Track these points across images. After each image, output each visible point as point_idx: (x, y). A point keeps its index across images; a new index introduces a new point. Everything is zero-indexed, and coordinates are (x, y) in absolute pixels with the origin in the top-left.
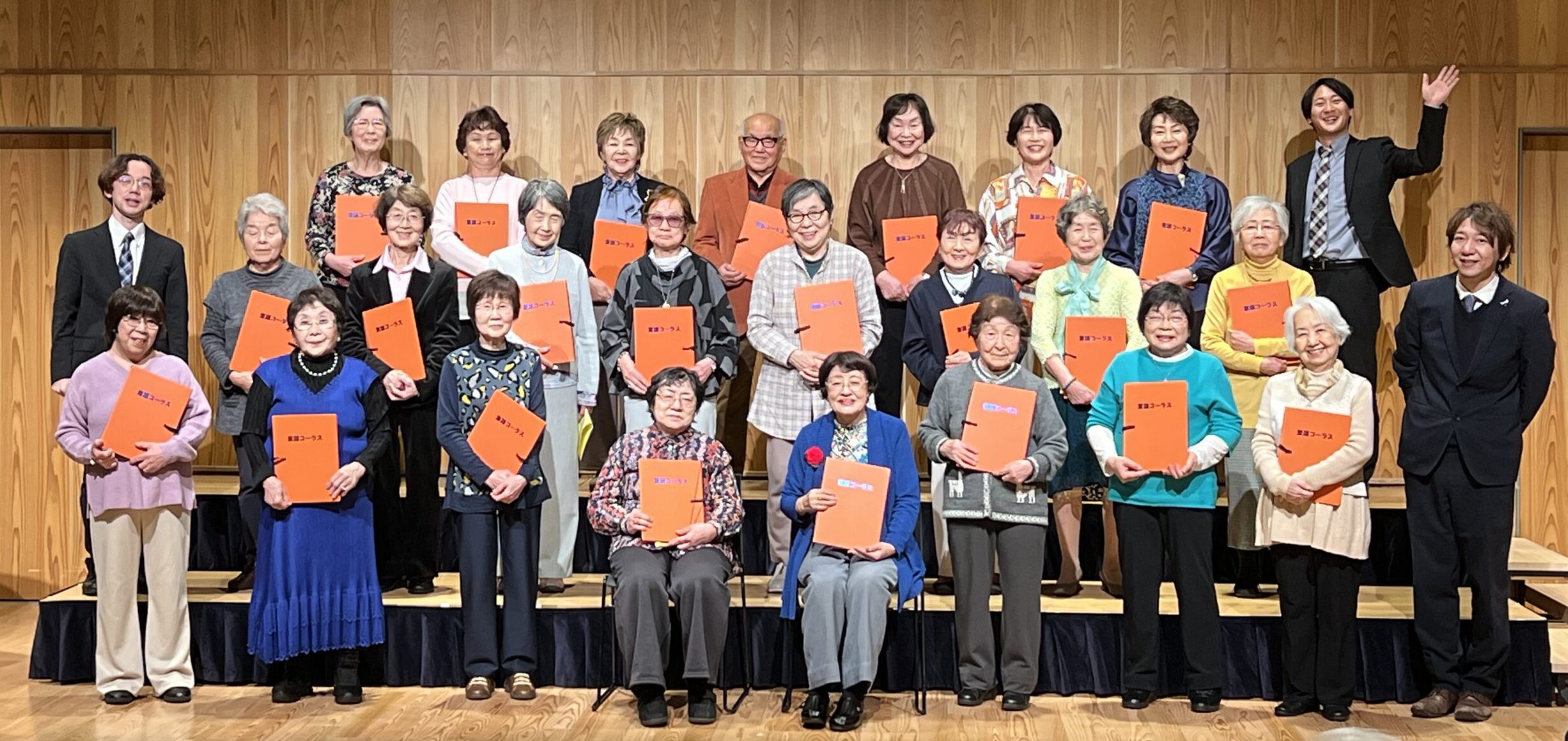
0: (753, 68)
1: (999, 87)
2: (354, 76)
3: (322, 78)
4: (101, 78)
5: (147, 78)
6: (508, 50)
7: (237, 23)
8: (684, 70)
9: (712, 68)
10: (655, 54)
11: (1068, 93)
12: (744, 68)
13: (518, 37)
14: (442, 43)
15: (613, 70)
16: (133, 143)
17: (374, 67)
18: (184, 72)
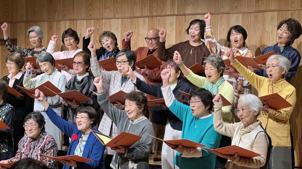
0: (172, 13)
1: (249, 17)
2: (68, 21)
3: (61, 22)
4: (14, 24)
5: (24, 24)
6: (107, 11)
7: (43, 6)
8: (153, 15)
9: (161, 14)
10: (146, 10)
11: (272, 19)
12: (170, 14)
13: (110, 7)
14: (90, 9)
15: (135, 16)
16: (21, 44)
17: (73, 18)
18: (32, 21)
